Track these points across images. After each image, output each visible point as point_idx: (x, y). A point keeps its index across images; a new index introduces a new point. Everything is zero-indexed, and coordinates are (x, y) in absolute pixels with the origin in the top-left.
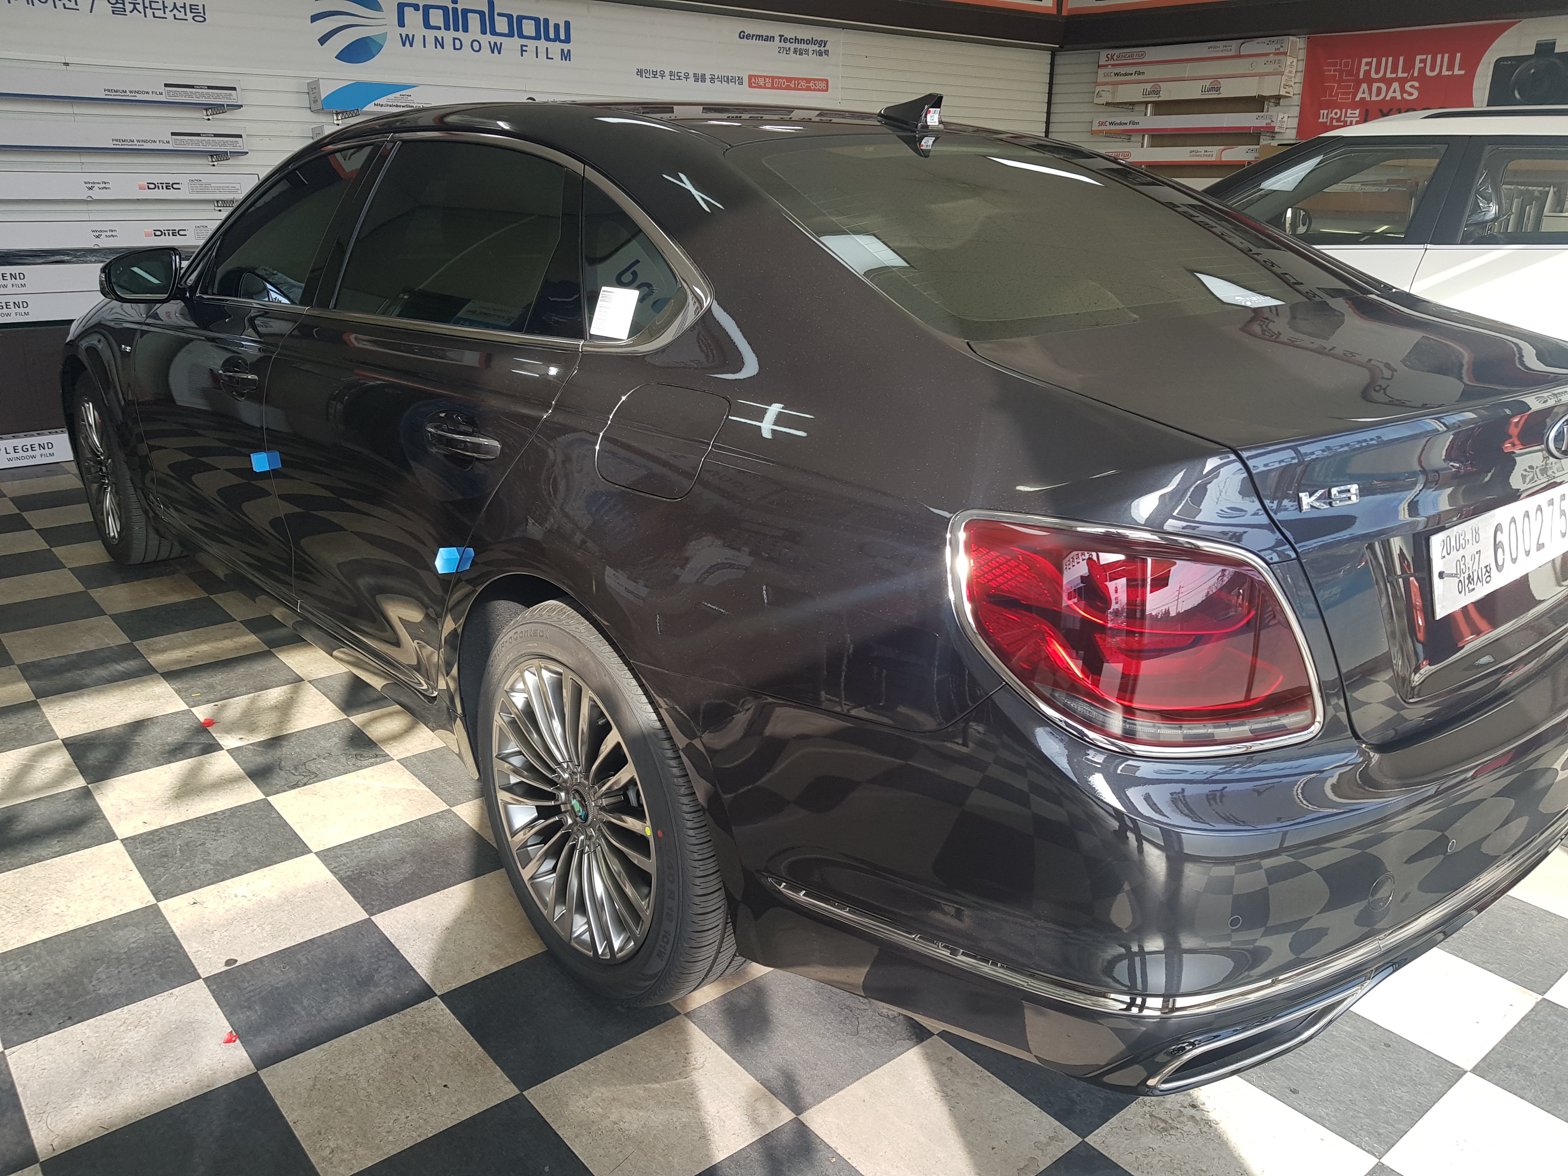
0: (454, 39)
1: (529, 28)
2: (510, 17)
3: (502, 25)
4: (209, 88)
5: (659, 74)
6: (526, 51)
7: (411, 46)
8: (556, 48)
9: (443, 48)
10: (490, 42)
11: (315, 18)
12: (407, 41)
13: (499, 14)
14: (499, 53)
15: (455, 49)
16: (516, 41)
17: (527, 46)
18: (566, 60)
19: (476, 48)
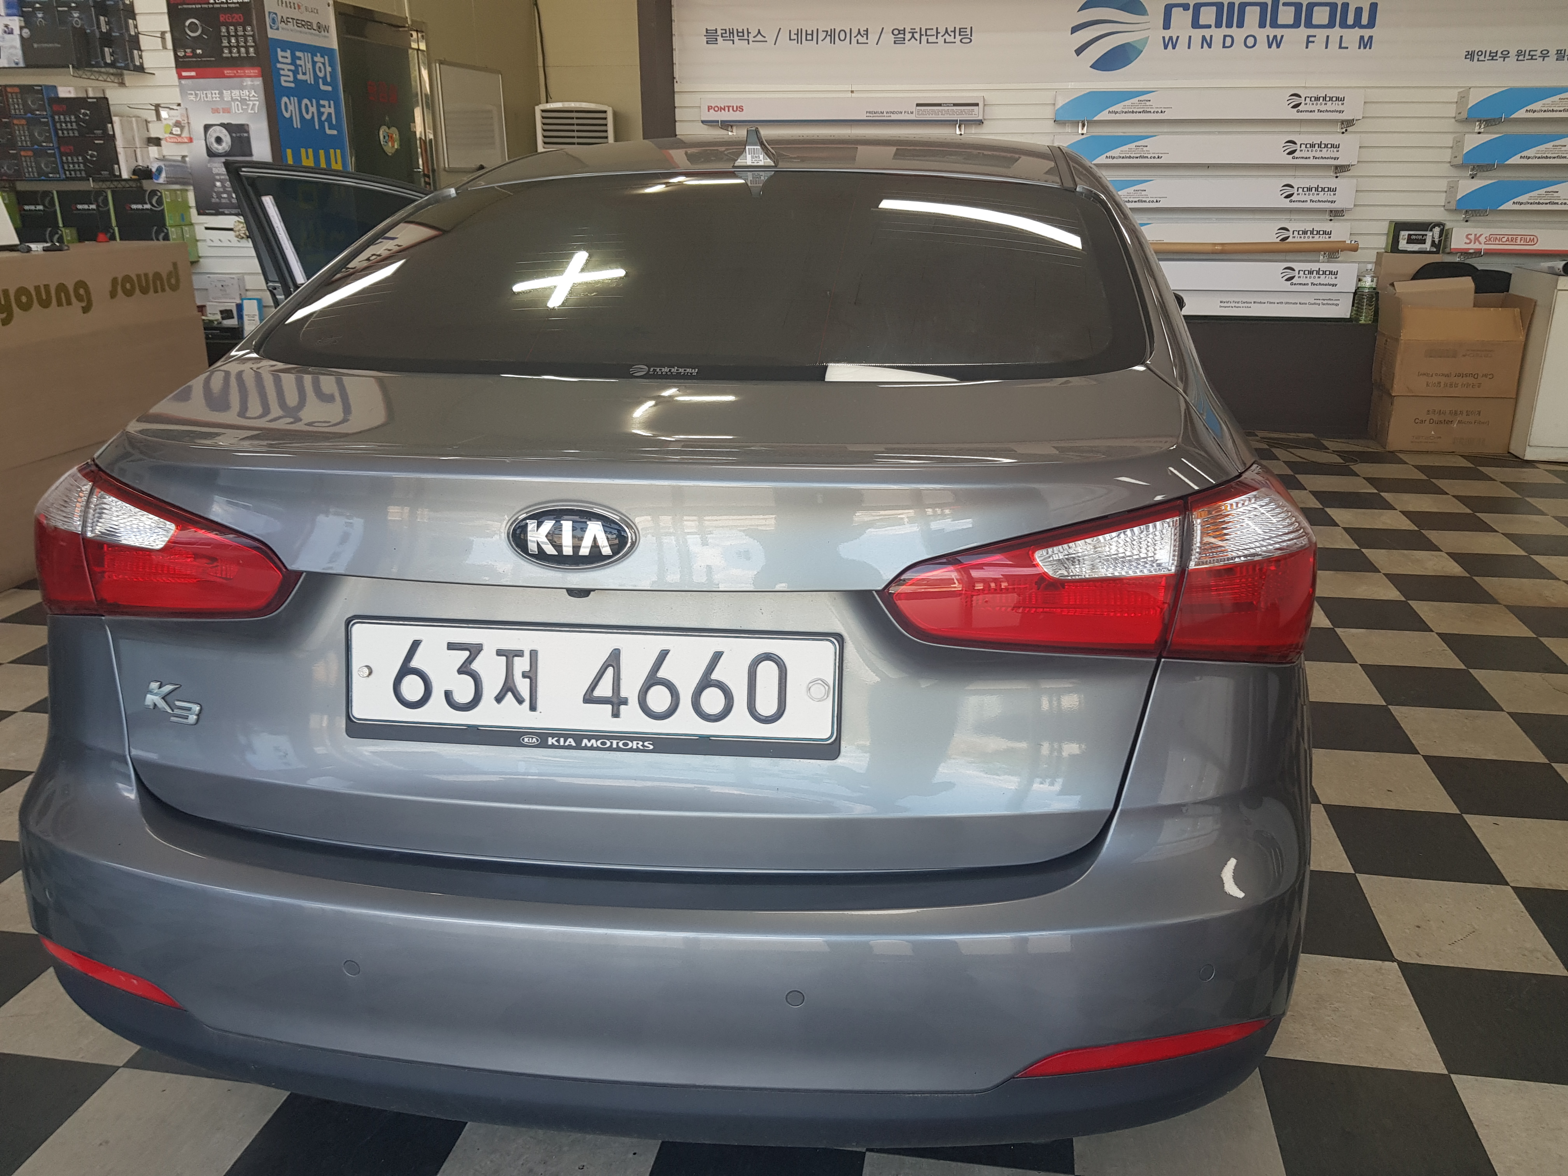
0: (1225, 36)
1: (1321, 15)
2: (1297, 5)
3: (1286, 15)
4: (955, 105)
5: (1499, 54)
6: (1314, 42)
7: (1174, 48)
8: (1352, 36)
9: (1210, 47)
10: (1268, 36)
11: (1074, 30)
12: (1170, 43)
13: (1285, 4)
14: (1278, 46)
15: (1224, 47)
16: (1303, 32)
17: (1315, 36)
18: (1365, 48)
19: (1250, 44)
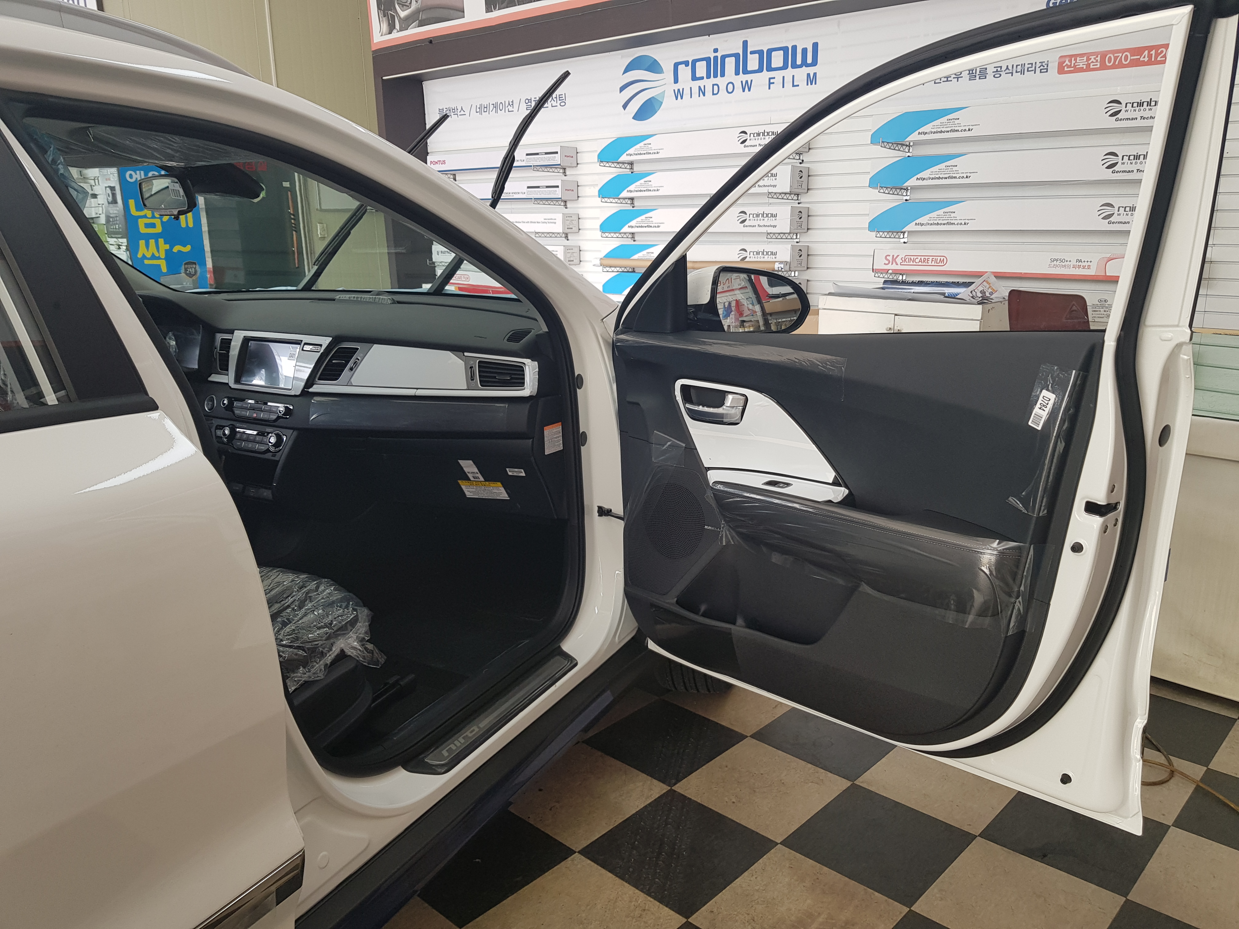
0: (713, 85)
1: (777, 59)
2: (760, 52)
3: (753, 62)
4: (546, 153)
6: (773, 83)
7: (682, 98)
8: (801, 73)
9: (704, 95)
10: (742, 82)
11: (622, 89)
12: (679, 94)
13: (752, 53)
14: (749, 90)
15: (713, 94)
16: (766, 75)
18: (811, 84)
19: (730, 90)
